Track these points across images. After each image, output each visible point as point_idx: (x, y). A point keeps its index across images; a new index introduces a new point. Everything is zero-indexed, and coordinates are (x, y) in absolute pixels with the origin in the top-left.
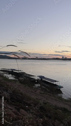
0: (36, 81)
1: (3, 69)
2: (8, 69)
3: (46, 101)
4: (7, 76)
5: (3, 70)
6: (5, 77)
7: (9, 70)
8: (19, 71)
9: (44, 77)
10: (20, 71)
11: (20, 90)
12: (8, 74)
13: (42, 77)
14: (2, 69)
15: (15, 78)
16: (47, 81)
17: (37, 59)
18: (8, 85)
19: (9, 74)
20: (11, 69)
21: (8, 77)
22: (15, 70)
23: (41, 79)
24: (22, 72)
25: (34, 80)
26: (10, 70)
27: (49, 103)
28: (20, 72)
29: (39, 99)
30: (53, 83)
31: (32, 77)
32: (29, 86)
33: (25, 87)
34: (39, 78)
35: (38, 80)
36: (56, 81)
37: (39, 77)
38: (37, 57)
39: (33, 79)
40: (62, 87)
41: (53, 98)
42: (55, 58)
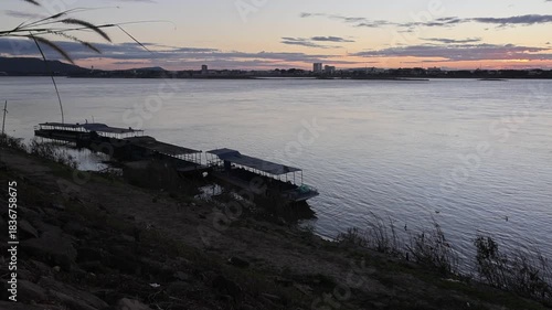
0: (205, 174)
1: (47, 124)
2: (73, 126)
3: (249, 254)
4: (70, 158)
5: (49, 128)
6: (61, 162)
7: (79, 129)
8: (123, 131)
9: (236, 154)
10: (131, 130)
11: (133, 218)
12: (74, 148)
13: (228, 155)
14: (43, 127)
15: (105, 166)
16: (251, 170)
17: (204, 74)
18: (76, 199)
19: (79, 147)
20: (86, 126)
21: (75, 163)
22: (104, 127)
23: (227, 164)
24: (140, 135)
25: (192, 168)
26: (83, 130)
27: (261, 260)
28: (130, 135)
29: (217, 250)
30: (275, 177)
31: (186, 157)
32: (172, 196)
33: (155, 201)
34: (215, 159)
35: (211, 169)
36: (287, 170)
37: (215, 156)
38: (204, 67)
39: (190, 163)
40: (315, 193)
41: (276, 238)
42: (283, 71)
